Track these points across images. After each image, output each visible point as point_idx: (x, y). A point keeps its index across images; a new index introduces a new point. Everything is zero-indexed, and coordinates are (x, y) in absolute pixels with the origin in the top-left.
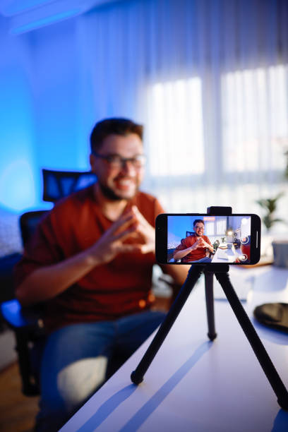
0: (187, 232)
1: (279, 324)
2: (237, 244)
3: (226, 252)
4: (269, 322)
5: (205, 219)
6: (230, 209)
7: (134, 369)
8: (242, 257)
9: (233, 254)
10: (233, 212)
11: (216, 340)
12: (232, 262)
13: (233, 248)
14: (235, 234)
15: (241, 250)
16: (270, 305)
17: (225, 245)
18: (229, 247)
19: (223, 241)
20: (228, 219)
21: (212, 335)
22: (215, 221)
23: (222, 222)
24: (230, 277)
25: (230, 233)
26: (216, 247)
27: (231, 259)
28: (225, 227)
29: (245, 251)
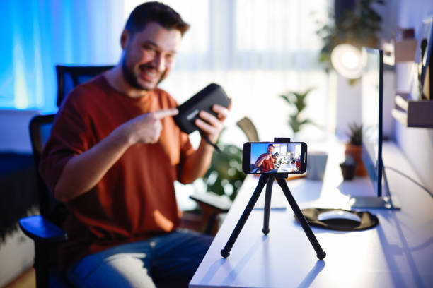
2: (293, 161)
3: (286, 166)
5: (274, 145)
6: (289, 139)
7: (223, 248)
8: (296, 169)
9: (290, 167)
10: (291, 141)
11: (269, 234)
13: (291, 163)
14: (292, 155)
15: (295, 164)
17: (286, 161)
18: (288, 163)
19: (284, 159)
20: (288, 145)
21: (266, 231)
22: (280, 146)
23: (284, 147)
25: (289, 154)
26: (280, 163)
28: (286, 150)
29: (298, 165)
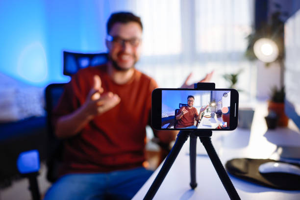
0: (180, 104)
1: (246, 175)
2: (219, 114)
3: (209, 120)
4: (238, 174)
6: (213, 85)
9: (215, 122)
10: (216, 88)
11: (197, 189)
12: (215, 128)
13: (216, 117)
15: (222, 118)
16: (238, 160)
17: (209, 114)
18: (212, 116)
19: (207, 111)
20: (211, 93)
21: (193, 185)
22: (202, 94)
24: (212, 140)
25: (213, 104)
27: (214, 126)
28: (209, 100)
29: (225, 120)
